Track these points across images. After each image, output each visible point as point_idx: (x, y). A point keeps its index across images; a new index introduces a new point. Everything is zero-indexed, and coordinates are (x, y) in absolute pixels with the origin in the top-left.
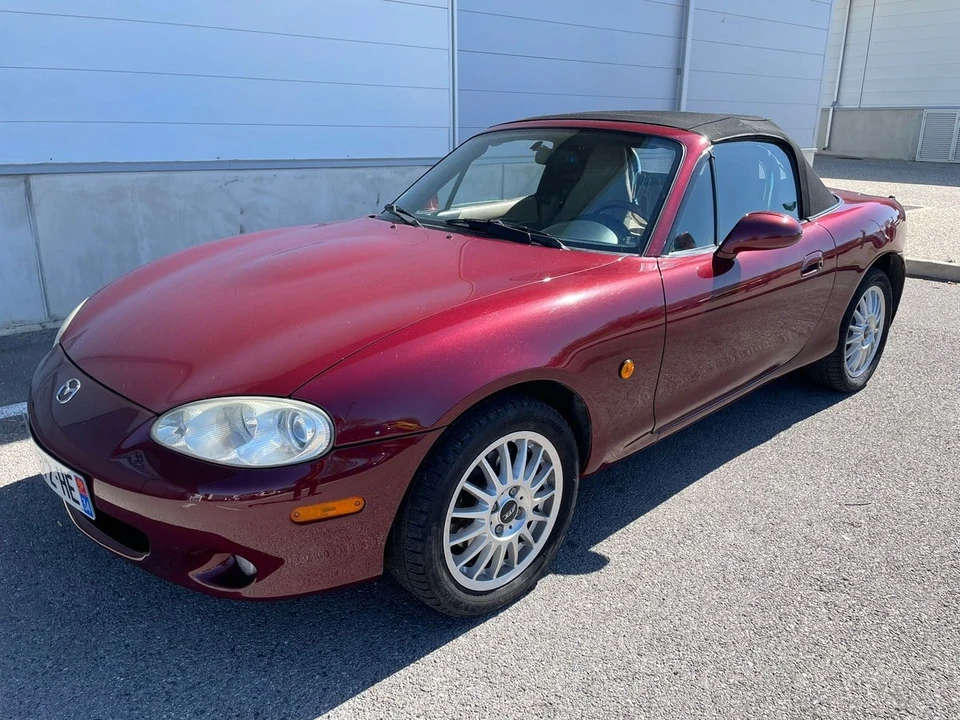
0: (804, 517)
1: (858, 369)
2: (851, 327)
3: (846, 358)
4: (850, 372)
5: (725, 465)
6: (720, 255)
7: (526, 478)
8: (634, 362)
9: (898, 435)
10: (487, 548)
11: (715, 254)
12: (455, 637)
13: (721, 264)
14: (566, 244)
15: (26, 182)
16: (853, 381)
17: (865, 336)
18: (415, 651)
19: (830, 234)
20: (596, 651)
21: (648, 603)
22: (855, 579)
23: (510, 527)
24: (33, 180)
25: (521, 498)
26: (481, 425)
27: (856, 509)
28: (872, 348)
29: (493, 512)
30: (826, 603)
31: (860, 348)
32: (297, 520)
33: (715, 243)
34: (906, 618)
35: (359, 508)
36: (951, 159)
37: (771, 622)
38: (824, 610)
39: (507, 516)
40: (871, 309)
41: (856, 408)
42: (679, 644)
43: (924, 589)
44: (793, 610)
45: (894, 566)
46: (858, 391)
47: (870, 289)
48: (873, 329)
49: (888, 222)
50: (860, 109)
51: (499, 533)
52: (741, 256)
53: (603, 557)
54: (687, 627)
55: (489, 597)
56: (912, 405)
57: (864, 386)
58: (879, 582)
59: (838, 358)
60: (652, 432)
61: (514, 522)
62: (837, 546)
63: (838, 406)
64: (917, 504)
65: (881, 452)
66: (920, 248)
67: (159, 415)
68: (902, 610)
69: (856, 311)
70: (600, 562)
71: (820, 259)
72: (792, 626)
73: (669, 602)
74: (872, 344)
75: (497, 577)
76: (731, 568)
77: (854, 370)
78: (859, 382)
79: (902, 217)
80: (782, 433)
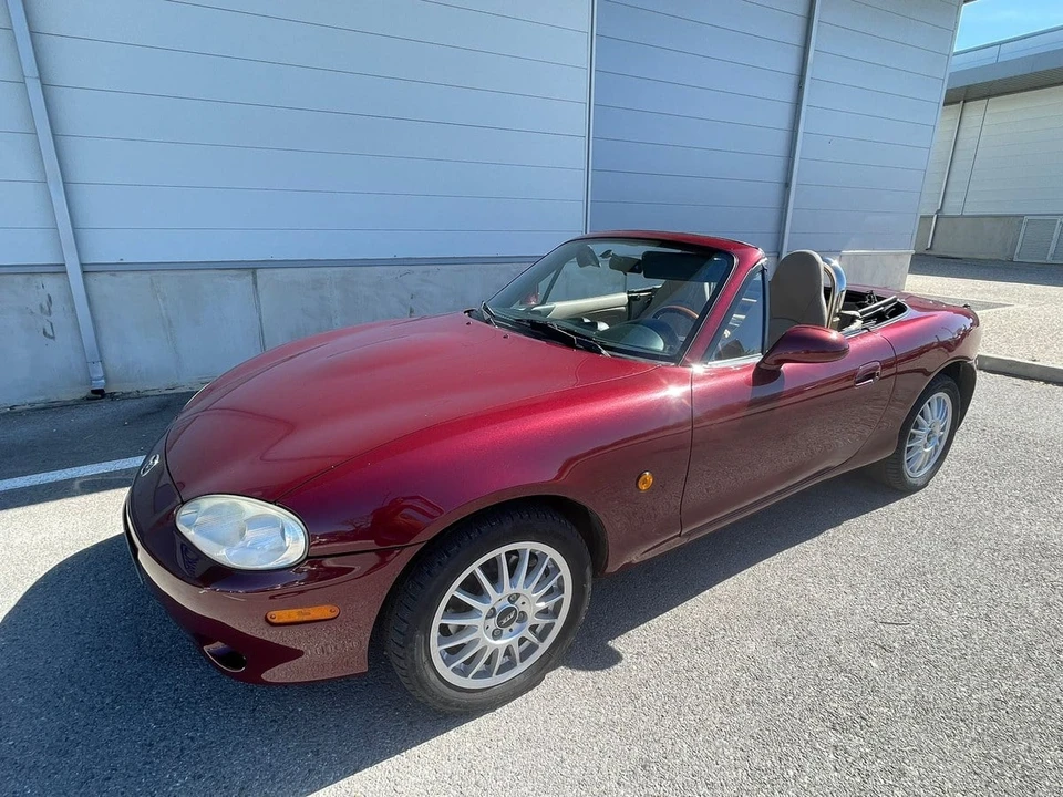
0: (834, 633)
1: (920, 469)
2: (912, 430)
3: (906, 459)
4: (909, 472)
5: (765, 561)
6: (762, 366)
7: (526, 585)
8: (653, 475)
9: (953, 545)
10: (483, 650)
11: (758, 364)
12: (448, 730)
13: (764, 375)
14: (606, 348)
15: (254, 274)
16: (913, 481)
17: (928, 440)
18: (405, 740)
19: (890, 343)
20: (576, 771)
21: (645, 719)
22: (873, 720)
23: (511, 630)
24: (259, 272)
25: (523, 603)
26: (470, 538)
27: (893, 629)
28: (936, 451)
29: (487, 618)
30: (836, 747)
31: (922, 450)
32: (274, 621)
33: (762, 352)
34: (926, 783)
35: (334, 615)
36: (1049, 259)
37: (769, 763)
38: (832, 756)
39: (504, 622)
40: (935, 415)
41: (914, 509)
42: (663, 777)
43: (954, 745)
44: (797, 751)
45: (923, 708)
46: (918, 491)
47: (935, 396)
48: (938, 433)
49: (960, 330)
50: (962, 216)
51: (496, 635)
52: (785, 367)
53: (618, 653)
54: (678, 755)
55: (485, 694)
56: (973, 511)
57: (926, 485)
58: (900, 728)
59: (897, 459)
60: (680, 535)
61: (515, 626)
62: (863, 674)
63: (895, 506)
64: (962, 631)
65: (931, 563)
66: (1005, 346)
67: (183, 503)
68: (922, 771)
69: (919, 416)
70: (614, 658)
71: (876, 368)
72: (791, 773)
73: (667, 722)
74: (936, 448)
75: (497, 674)
76: (743, 686)
77: (915, 470)
78: (920, 483)
79: (976, 323)
80: (831, 531)
